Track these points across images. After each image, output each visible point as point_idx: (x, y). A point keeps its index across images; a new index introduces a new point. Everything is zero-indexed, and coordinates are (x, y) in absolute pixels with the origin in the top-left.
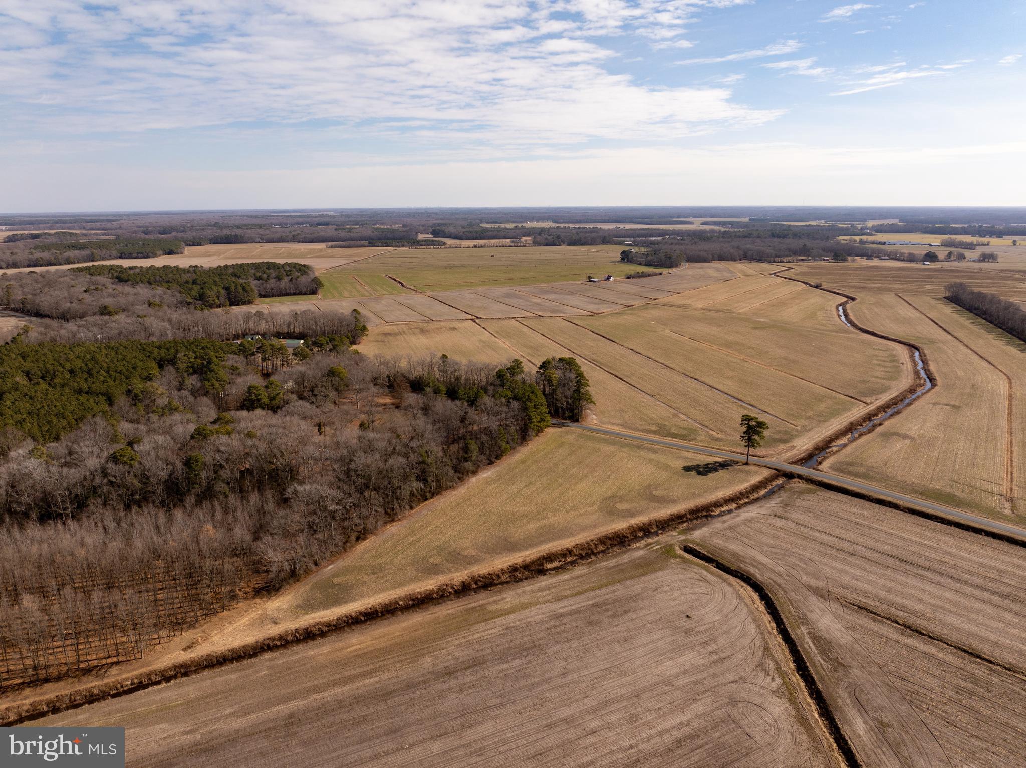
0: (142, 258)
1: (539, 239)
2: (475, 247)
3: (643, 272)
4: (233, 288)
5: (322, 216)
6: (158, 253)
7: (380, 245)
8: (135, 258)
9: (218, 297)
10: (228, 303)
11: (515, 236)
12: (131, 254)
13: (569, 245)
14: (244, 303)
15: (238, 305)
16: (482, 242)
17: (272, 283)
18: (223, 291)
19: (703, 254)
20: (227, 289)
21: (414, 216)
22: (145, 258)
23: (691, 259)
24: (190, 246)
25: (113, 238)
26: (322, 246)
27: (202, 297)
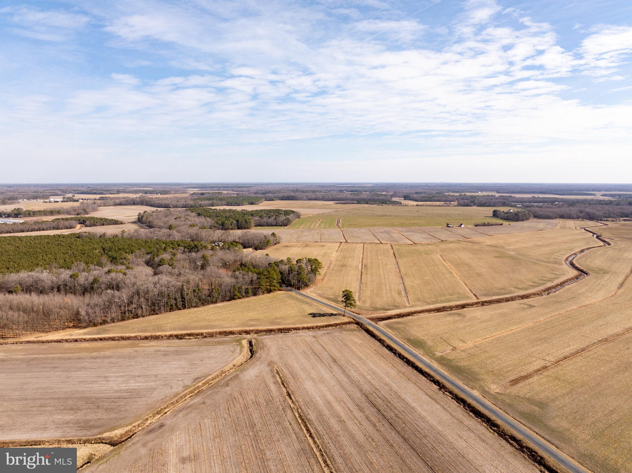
0: (236, 206)
1: (462, 202)
2: (417, 205)
3: (488, 223)
4: (240, 221)
5: (353, 187)
6: (245, 203)
7: (363, 203)
8: (233, 205)
9: (231, 225)
10: (236, 228)
11: (447, 200)
12: (232, 203)
13: (478, 206)
14: (245, 228)
15: (242, 229)
16: (421, 203)
17: (265, 220)
18: (235, 222)
19: (551, 214)
20: (237, 221)
21: (414, 187)
22: (238, 205)
23: (537, 216)
24: (268, 201)
25: (236, 195)
26: (332, 202)
27: (223, 224)
